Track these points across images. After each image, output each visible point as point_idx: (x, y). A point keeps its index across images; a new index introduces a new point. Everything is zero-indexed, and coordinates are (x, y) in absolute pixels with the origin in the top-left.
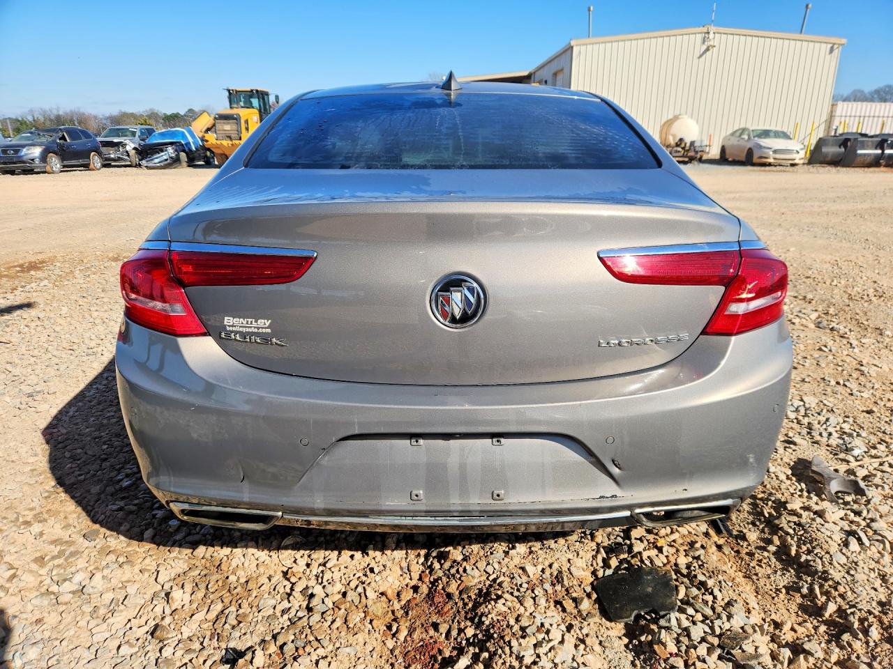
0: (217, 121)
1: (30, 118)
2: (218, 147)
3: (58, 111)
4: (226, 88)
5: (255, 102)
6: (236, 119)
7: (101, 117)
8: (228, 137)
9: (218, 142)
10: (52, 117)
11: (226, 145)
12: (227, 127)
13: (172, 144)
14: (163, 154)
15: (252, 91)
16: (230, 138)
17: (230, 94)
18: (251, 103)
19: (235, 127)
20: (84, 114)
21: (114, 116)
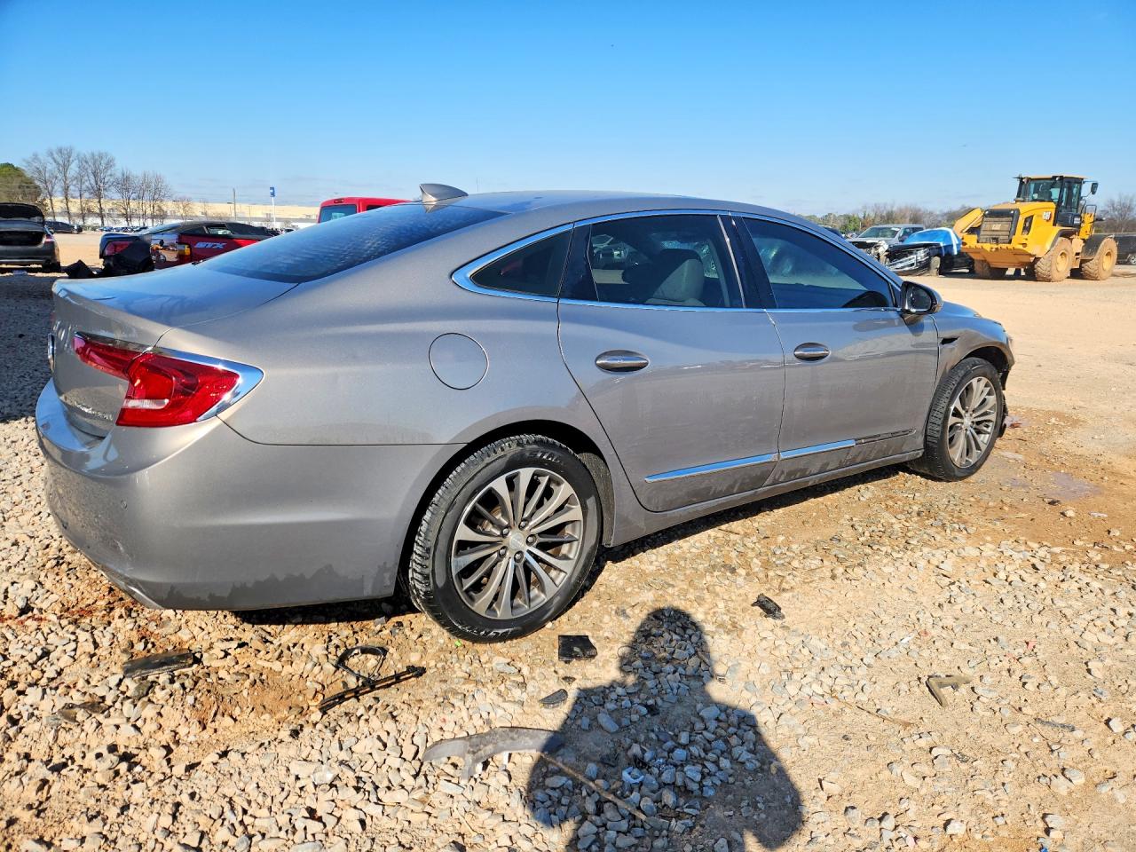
0: (985, 219)
1: (861, 216)
2: (977, 251)
3: (892, 207)
4: (1017, 176)
5: (1055, 193)
6: (1012, 216)
7: (938, 213)
8: (994, 239)
9: (979, 245)
10: (884, 214)
11: (989, 250)
12: (997, 227)
13: (925, 246)
14: (912, 257)
15: (1054, 177)
16: (996, 240)
17: (1022, 183)
18: (1051, 194)
19: (1007, 226)
20: (919, 210)
21: (954, 213)
